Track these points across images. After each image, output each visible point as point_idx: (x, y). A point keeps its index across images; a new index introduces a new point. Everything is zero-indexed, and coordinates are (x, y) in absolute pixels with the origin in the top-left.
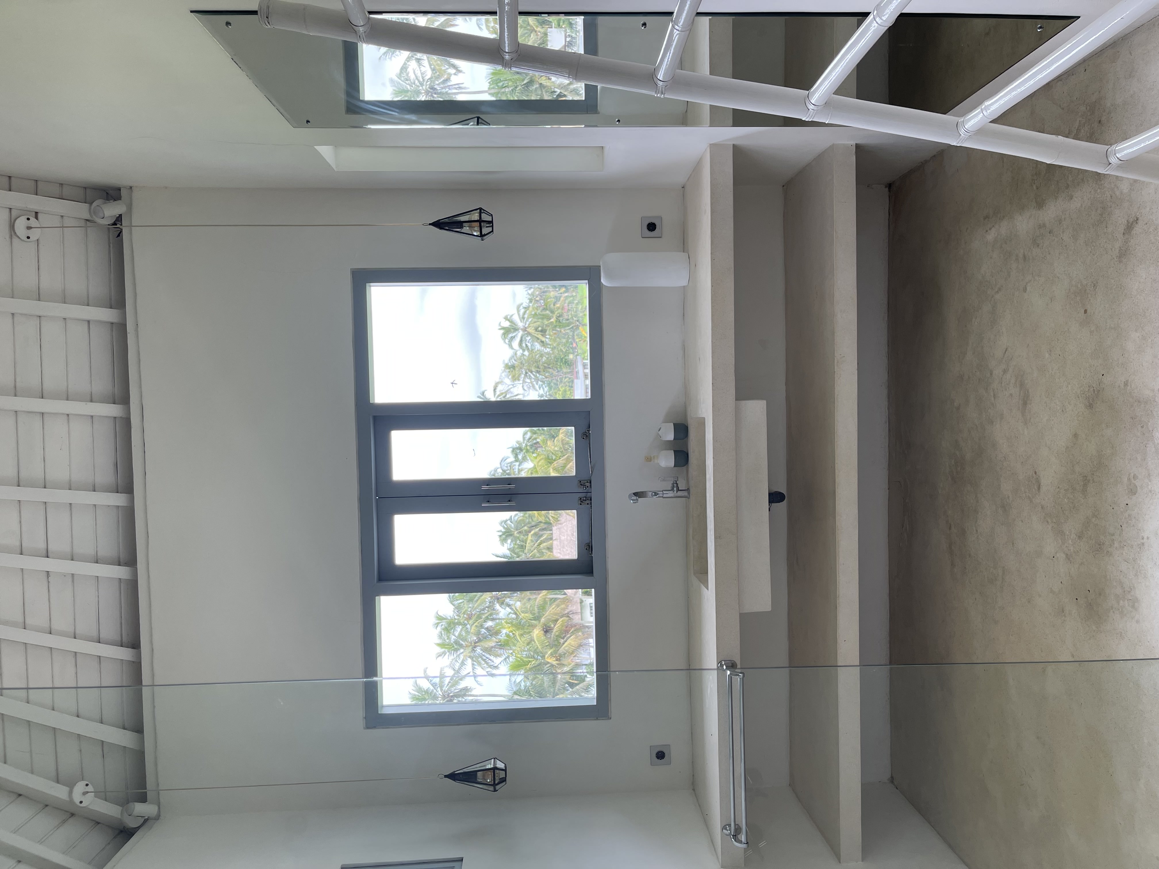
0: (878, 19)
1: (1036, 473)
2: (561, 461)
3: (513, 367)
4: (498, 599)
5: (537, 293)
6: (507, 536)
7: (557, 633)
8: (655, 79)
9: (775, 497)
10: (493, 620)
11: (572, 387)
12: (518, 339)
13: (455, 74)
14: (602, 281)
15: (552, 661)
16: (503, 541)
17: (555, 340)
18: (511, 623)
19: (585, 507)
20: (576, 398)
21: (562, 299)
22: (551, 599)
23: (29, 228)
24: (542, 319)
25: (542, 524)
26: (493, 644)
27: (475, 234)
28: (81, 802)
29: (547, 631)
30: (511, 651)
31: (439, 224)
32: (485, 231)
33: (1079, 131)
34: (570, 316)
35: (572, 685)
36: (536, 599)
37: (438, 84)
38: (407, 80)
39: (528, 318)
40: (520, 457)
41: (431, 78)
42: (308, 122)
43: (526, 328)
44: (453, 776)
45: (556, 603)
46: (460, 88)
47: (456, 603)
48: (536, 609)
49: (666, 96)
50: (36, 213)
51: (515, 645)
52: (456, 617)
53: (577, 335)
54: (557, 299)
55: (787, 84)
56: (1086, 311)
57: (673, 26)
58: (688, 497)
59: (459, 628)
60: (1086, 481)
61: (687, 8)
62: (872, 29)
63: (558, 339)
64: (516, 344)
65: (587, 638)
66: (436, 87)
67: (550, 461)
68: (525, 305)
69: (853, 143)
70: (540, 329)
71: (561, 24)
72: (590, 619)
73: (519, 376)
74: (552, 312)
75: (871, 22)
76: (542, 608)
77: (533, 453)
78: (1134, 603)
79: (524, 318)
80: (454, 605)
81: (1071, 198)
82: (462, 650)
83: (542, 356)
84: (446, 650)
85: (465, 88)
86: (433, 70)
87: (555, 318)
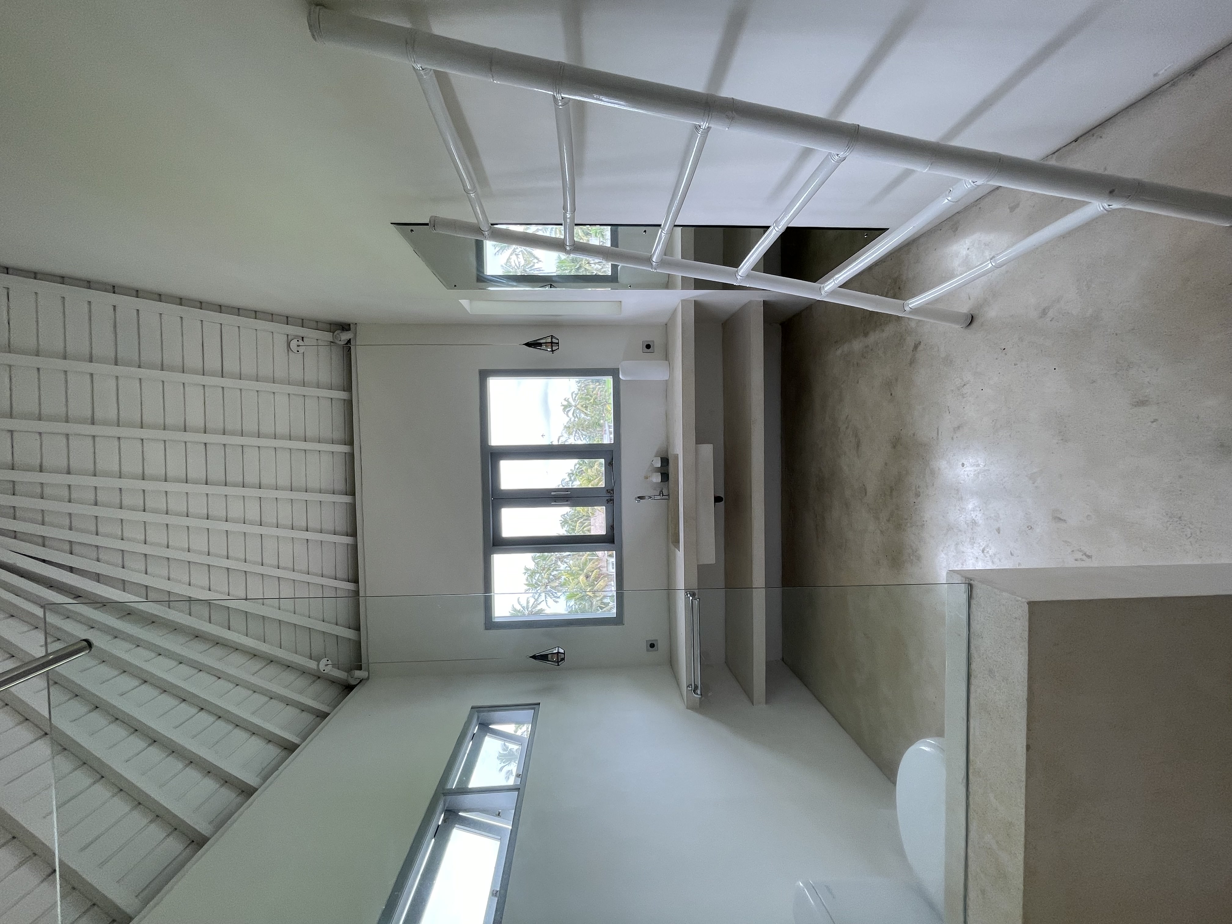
0: (776, 228)
1: (864, 485)
2: (596, 481)
3: (569, 427)
4: (560, 559)
5: (583, 386)
6: (565, 523)
7: (593, 579)
8: (651, 261)
9: (717, 499)
10: (557, 570)
11: (602, 439)
12: (572, 411)
13: (537, 263)
14: (620, 376)
15: (590, 594)
16: (563, 526)
17: (593, 412)
18: (567, 573)
19: (610, 504)
20: (604, 443)
21: (597, 389)
22: (590, 559)
23: (298, 346)
24: (586, 400)
25: (585, 517)
26: (558, 584)
27: (549, 350)
28: (324, 670)
29: (587, 577)
30: (567, 589)
31: (528, 345)
32: (554, 348)
33: (887, 293)
34: (601, 399)
35: (601, 608)
36: (581, 559)
37: (528, 268)
38: (510, 266)
39: (577, 400)
40: (572, 478)
41: (524, 265)
42: (455, 286)
43: (576, 405)
44: (534, 657)
45: (592, 561)
46: (540, 270)
47: (536, 561)
48: (581, 564)
49: (657, 271)
50: (303, 338)
51: (569, 585)
52: (536, 569)
53: (606, 409)
54: (594, 389)
55: (725, 264)
56: (891, 395)
57: (661, 231)
58: (668, 499)
59: (538, 575)
60: (892, 489)
61: (668, 223)
62: (773, 233)
63: (594, 412)
64: (570, 414)
65: (610, 581)
66: (527, 270)
67: (589, 481)
68: (576, 392)
69: (762, 299)
70: (584, 406)
71: (597, 235)
72: (613, 571)
73: (572, 432)
74: (591, 396)
75: (772, 230)
76: (585, 564)
77: (580, 476)
78: (919, 558)
79: (575, 400)
80: (535, 562)
81: (883, 331)
82: (539, 588)
83: (585, 421)
84: (531, 588)
85: (543, 270)
86: (525, 260)
87: (593, 399)
